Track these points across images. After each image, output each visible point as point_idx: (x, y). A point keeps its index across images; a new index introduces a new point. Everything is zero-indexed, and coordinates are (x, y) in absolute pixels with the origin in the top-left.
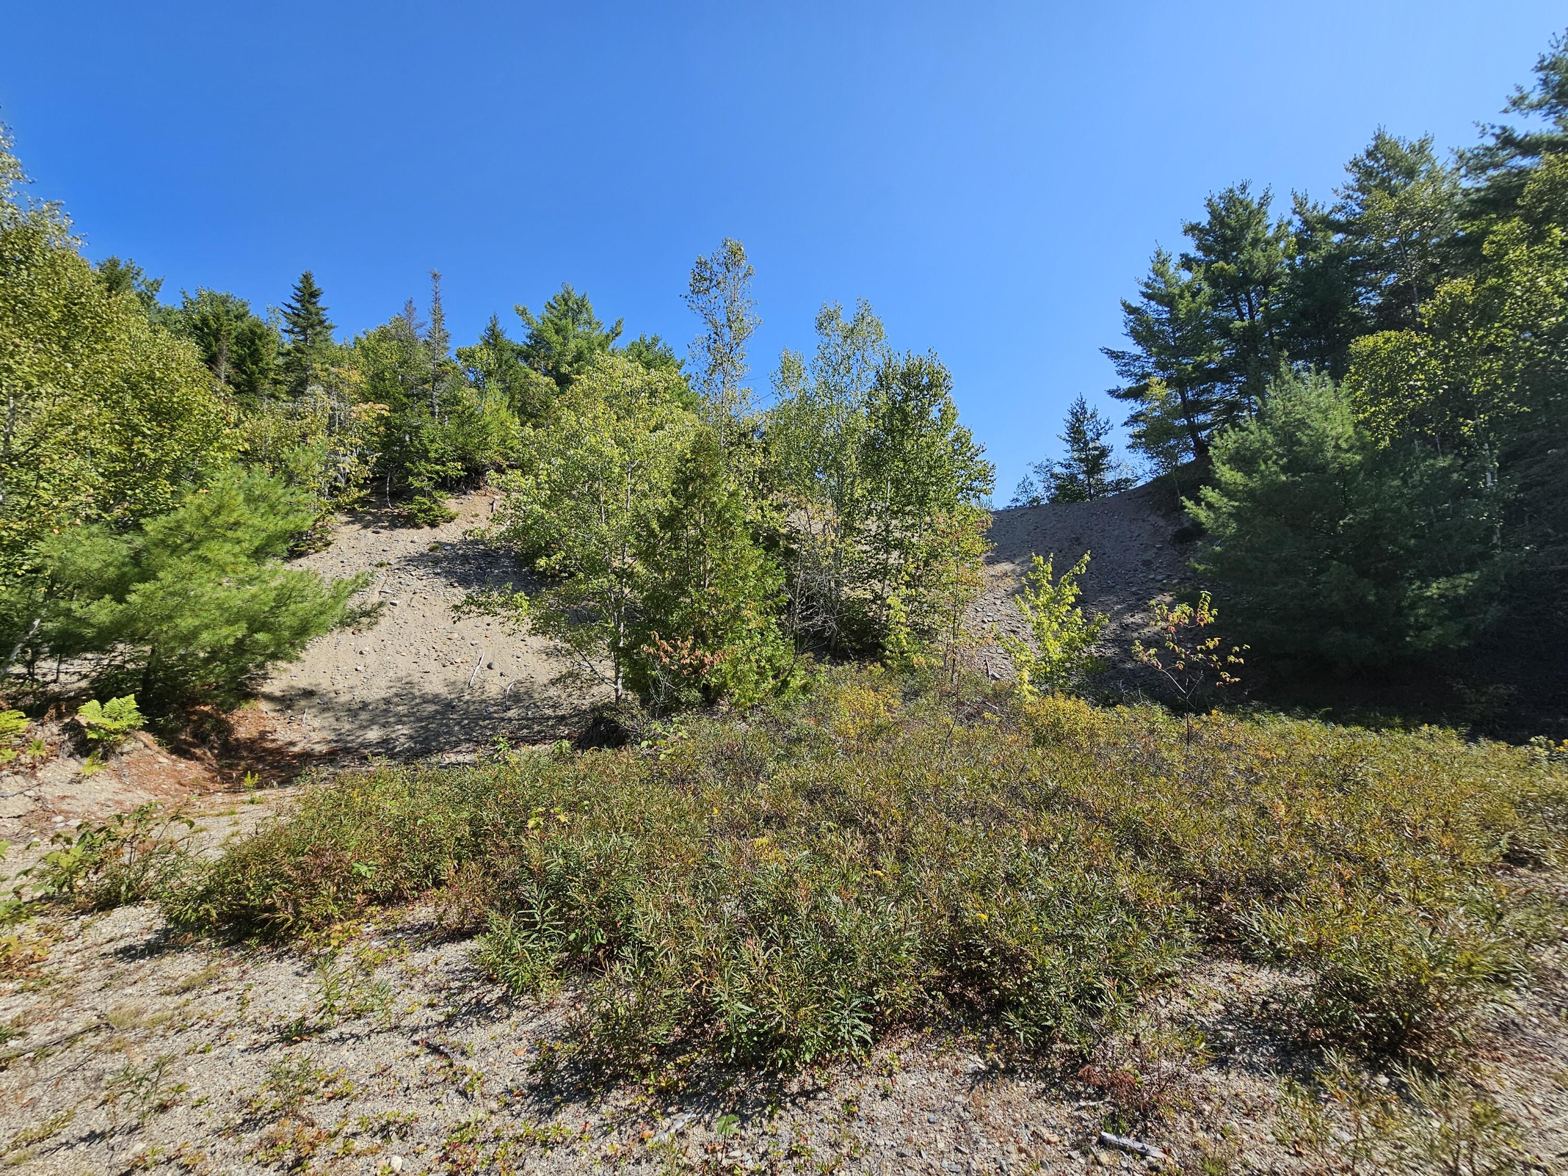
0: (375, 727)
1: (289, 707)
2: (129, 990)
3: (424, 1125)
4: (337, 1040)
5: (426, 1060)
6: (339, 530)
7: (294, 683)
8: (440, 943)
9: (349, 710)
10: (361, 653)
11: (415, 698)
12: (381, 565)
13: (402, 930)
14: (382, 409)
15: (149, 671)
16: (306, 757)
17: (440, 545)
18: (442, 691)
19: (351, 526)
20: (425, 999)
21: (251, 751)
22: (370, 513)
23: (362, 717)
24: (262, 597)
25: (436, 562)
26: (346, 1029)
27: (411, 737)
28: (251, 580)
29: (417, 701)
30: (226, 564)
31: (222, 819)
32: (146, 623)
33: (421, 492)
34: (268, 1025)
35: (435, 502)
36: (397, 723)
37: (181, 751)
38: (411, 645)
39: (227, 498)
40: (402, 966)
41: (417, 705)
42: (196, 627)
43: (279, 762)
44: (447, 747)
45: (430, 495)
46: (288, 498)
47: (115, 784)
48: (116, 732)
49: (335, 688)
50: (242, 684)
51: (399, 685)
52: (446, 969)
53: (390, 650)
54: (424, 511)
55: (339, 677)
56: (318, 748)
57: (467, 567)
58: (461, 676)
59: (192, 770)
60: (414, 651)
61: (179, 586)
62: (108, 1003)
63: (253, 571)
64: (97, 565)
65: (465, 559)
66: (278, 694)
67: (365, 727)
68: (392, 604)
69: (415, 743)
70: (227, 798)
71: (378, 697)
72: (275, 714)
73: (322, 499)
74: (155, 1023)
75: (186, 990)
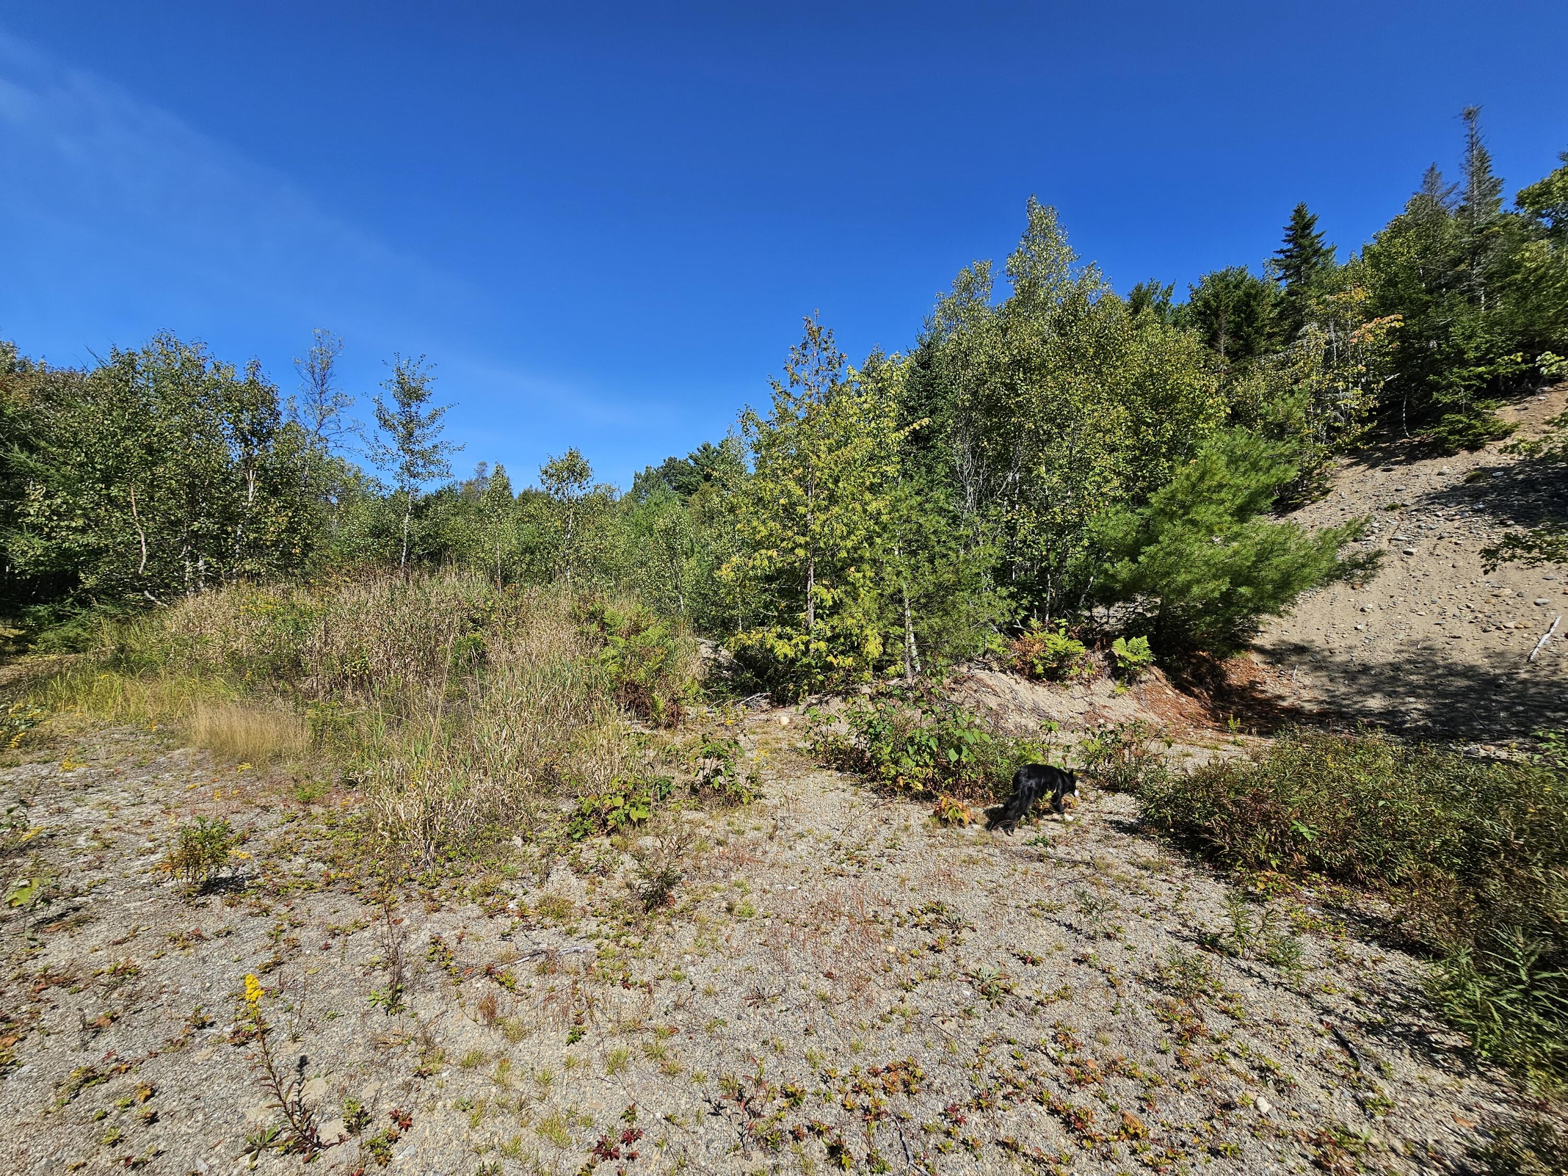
0: (1378, 695)
1: (1279, 662)
2: (1111, 850)
3: (1305, 1099)
4: (1244, 970)
5: (1326, 1043)
6: (1340, 475)
7: (1285, 638)
8: (1392, 947)
9: (1345, 672)
10: (1362, 610)
11: (1437, 667)
12: (1393, 508)
13: (1348, 912)
14: (1394, 320)
15: (1158, 619)
16: (1295, 714)
17: (1485, 472)
18: (1483, 663)
19: (1355, 468)
20: (1350, 990)
21: (1242, 698)
22: (1380, 449)
23: (1361, 681)
24: (1244, 552)
25: (1477, 495)
26: (1256, 967)
27: (1427, 714)
28: (1236, 537)
29: (1440, 671)
30: (1211, 524)
31: (1206, 750)
32: (1152, 579)
33: (1454, 407)
34: (1190, 923)
35: (1478, 415)
36: (1409, 694)
37: (1182, 687)
38: (1434, 602)
39: (1208, 464)
40: (1334, 945)
41: (1439, 676)
42: (1189, 582)
43: (1267, 713)
44: (1485, 736)
45: (1469, 408)
46: (1270, 452)
47: (1134, 704)
48: (1136, 664)
49: (1329, 646)
50: (1235, 635)
51: (1413, 649)
52: (1389, 976)
53: (1402, 608)
54: (1459, 432)
55: (1334, 636)
56: (1308, 706)
57: (1532, 497)
58: (1514, 645)
59: (1191, 705)
60: (1437, 610)
61: (1173, 547)
62: (1099, 851)
63: (1236, 528)
64: (1120, 535)
65: (1529, 485)
66: (1268, 647)
67: (1365, 694)
68: (1405, 553)
69: (1434, 723)
70: (1215, 734)
71: (1384, 661)
72: (1265, 666)
73: (1318, 444)
74: (1120, 879)
75: (1146, 868)
